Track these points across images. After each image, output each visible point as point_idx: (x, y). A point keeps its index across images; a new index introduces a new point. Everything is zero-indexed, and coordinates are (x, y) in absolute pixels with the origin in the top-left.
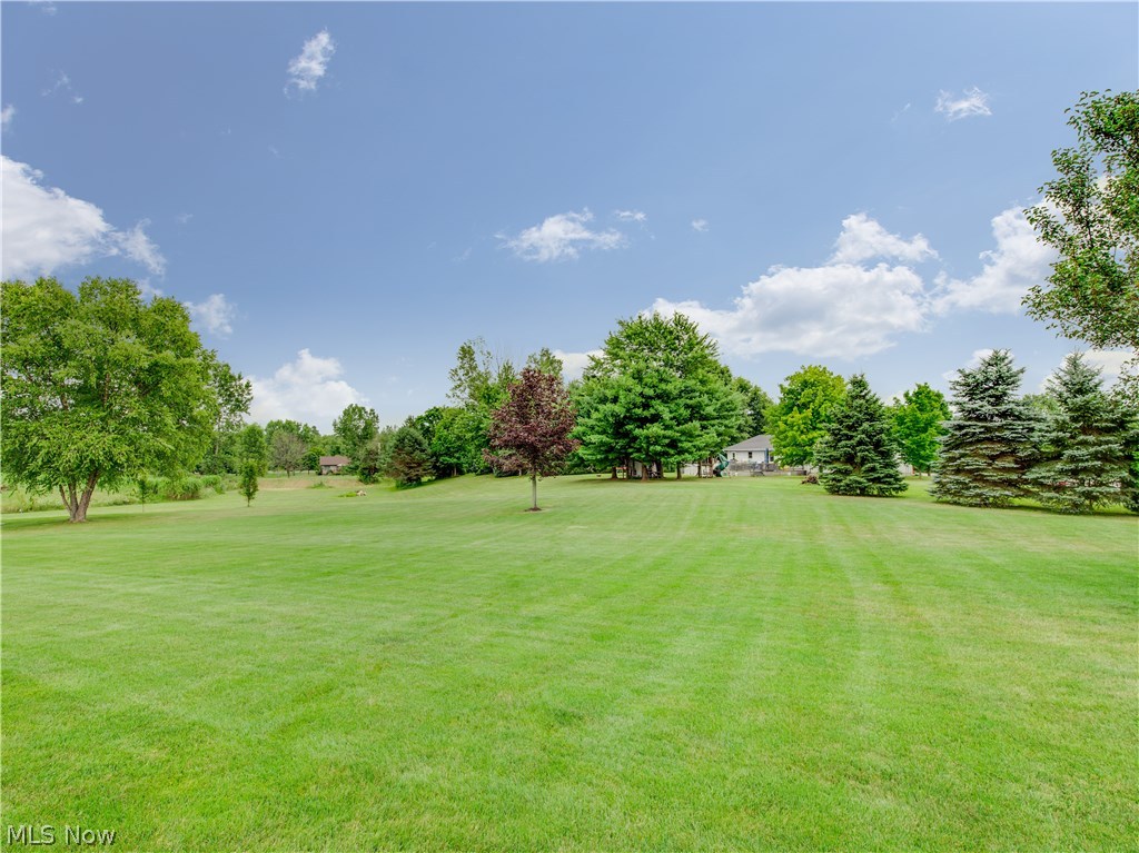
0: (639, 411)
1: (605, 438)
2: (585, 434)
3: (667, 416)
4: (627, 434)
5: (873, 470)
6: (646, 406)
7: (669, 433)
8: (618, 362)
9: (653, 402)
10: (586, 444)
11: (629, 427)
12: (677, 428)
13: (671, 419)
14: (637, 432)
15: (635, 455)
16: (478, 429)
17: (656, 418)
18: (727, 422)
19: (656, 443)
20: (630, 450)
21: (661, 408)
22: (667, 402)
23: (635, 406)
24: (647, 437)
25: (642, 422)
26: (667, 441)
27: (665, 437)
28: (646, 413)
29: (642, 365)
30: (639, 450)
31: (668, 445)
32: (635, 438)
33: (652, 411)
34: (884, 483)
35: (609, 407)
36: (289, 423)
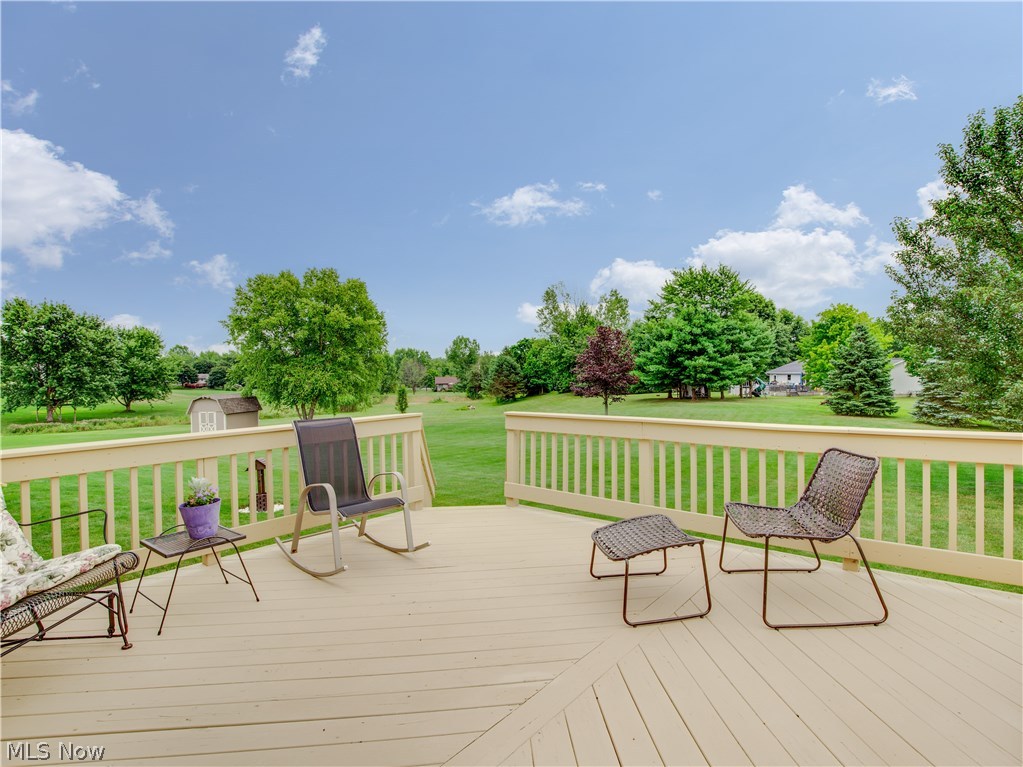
0: (688, 346)
1: (661, 368)
2: (645, 364)
3: (711, 350)
4: (679, 364)
5: (869, 396)
6: (694, 342)
7: (713, 363)
8: (673, 305)
9: (701, 339)
10: (646, 372)
11: (680, 359)
12: (720, 359)
13: (715, 352)
14: (687, 363)
15: (685, 381)
16: (561, 357)
17: (702, 352)
18: (762, 354)
19: (702, 372)
20: (682, 377)
21: (706, 344)
22: (712, 338)
23: (686, 342)
24: (695, 367)
25: (691, 355)
26: (711, 370)
27: (709, 367)
28: (695, 348)
29: (692, 309)
30: (688, 377)
31: (713, 373)
32: (686, 368)
33: (699, 346)
34: (879, 406)
35: (664, 343)
36: (410, 350)
